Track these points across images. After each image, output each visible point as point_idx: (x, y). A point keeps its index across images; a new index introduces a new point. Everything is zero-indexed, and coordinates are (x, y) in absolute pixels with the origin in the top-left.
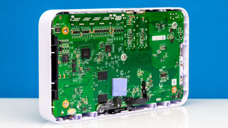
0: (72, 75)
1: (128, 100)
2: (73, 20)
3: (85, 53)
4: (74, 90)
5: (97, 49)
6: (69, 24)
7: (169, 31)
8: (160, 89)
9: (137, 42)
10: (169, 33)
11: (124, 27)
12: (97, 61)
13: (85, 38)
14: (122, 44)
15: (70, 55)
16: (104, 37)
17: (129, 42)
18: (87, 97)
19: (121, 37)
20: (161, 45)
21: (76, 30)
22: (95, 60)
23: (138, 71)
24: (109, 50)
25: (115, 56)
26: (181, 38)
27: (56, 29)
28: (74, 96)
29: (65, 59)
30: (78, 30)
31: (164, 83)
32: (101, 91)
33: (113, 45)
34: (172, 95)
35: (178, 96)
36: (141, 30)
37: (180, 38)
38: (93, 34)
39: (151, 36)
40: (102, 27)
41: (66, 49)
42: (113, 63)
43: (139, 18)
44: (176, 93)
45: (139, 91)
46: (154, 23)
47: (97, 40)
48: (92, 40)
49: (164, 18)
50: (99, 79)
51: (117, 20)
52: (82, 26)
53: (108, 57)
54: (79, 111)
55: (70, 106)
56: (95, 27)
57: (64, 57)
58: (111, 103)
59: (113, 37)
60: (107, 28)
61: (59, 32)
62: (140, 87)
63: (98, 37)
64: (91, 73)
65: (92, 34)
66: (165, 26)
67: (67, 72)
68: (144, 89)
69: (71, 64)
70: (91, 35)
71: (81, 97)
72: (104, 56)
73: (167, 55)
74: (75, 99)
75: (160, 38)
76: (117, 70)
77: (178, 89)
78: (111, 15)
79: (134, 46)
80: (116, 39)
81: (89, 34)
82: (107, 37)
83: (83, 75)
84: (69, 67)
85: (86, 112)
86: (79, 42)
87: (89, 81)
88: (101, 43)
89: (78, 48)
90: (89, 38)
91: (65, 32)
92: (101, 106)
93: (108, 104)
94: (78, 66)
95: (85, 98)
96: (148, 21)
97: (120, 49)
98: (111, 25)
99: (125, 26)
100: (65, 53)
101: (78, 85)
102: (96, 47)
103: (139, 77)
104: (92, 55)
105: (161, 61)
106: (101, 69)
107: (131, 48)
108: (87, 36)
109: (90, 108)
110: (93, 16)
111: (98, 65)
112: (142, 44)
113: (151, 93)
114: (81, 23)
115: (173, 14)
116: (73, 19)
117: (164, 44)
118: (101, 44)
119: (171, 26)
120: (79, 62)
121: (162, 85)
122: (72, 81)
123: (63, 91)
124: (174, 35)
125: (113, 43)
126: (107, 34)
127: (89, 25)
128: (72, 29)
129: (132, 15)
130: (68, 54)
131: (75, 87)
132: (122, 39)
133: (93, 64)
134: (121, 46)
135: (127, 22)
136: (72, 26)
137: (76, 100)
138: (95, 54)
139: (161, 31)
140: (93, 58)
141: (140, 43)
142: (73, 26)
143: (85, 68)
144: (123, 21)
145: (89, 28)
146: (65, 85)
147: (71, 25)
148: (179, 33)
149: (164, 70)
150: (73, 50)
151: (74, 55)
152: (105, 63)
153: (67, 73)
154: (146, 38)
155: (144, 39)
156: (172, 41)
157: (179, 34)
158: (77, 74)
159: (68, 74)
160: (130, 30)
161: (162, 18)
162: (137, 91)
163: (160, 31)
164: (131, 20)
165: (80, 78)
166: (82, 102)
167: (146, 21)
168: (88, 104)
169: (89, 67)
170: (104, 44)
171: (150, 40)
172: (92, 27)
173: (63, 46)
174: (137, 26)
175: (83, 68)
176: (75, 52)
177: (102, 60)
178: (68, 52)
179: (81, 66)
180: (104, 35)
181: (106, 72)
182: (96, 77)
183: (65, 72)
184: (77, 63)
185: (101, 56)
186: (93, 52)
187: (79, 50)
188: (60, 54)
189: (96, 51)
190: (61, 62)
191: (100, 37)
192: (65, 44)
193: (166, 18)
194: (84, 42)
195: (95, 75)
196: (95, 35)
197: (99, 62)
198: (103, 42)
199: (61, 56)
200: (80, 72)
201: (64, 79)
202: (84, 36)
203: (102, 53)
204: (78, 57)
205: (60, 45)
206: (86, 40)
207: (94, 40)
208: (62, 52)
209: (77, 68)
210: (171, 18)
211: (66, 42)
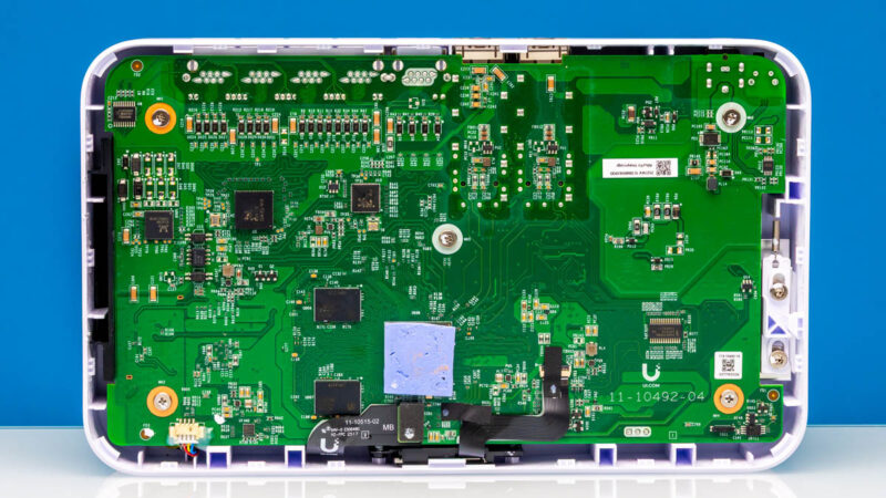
0: (193, 292)
1: (468, 417)
2: (198, 80)
3: (253, 212)
4: (200, 350)
5: (312, 199)
6: (180, 95)
7: (697, 142)
8: (645, 386)
9: (520, 181)
10: (696, 149)
11: (447, 117)
12: (312, 246)
13: (253, 151)
14: (440, 185)
15: (182, 212)
16: (348, 150)
17: (479, 181)
18: (260, 384)
19: (433, 157)
20: (653, 199)
21: (211, 117)
22: (302, 242)
23: (524, 302)
24: (370, 204)
25: (404, 234)
26: (769, 173)
27: (116, 110)
28: (201, 376)
29: (156, 227)
30: (219, 117)
31: (667, 366)
32: (332, 366)
33: (392, 185)
34: (714, 422)
35: (753, 430)
36: (542, 130)
37: (762, 175)
38: (293, 138)
39: (598, 159)
40: (338, 111)
41: (162, 188)
42: (394, 261)
43: (528, 77)
44: (742, 412)
45: (529, 384)
46: (612, 104)
47: (311, 162)
48: (285, 161)
49: (669, 83)
50: (320, 320)
51: (411, 84)
52: (237, 102)
53: (368, 233)
54: (225, 433)
55: (182, 413)
56: (303, 111)
57: (151, 219)
58: (376, 421)
59: (390, 154)
60: (361, 117)
61: (133, 125)
62: (530, 368)
63: (317, 150)
64: (283, 291)
65: (284, 136)
66: (674, 117)
67: (166, 278)
68: (552, 377)
69: (185, 247)
70: (284, 142)
71: (233, 380)
72: (347, 226)
73: (686, 246)
74: (205, 386)
75: (646, 169)
76: (412, 291)
77: (750, 398)
78: (378, 65)
79: (504, 197)
80: (407, 163)
81: (269, 137)
82: (359, 150)
83: (241, 297)
84: (179, 260)
85: (256, 443)
86: (222, 166)
87: (270, 324)
88: (330, 173)
89: (218, 189)
90: (274, 151)
91: (157, 122)
92: (323, 426)
93: (360, 421)
94: (219, 260)
95: (254, 387)
96: (578, 95)
97: (427, 205)
98: (382, 104)
99: (455, 113)
100: (158, 205)
101: (218, 335)
102: (306, 190)
103: (528, 329)
104: (285, 221)
105: (653, 268)
106: (332, 280)
107: (487, 203)
108: (263, 144)
109: (279, 429)
110: (289, 64)
111: (316, 263)
112: (544, 190)
113: (593, 402)
114: (235, 91)
115: (725, 69)
116: (195, 74)
117: (667, 195)
118: (334, 179)
119: (712, 121)
120: (224, 242)
121: (658, 374)
122: (190, 315)
123: (148, 351)
124: (727, 158)
125: (392, 179)
126: (359, 138)
127: (270, 102)
128: (191, 114)
129: (490, 67)
130: (174, 208)
131: (209, 340)
132: (440, 162)
133: (289, 254)
134: (432, 191)
135: (464, 96)
136: (189, 103)
137: (209, 392)
138: (300, 218)
139: (651, 138)
140: (292, 231)
141: (534, 187)
142: (197, 104)
143: (253, 268)
144: (445, 88)
145: (270, 114)
146: (162, 328)
147: (187, 97)
148: (758, 151)
149: (668, 306)
150: (197, 194)
151: (201, 216)
152: (350, 256)
153: (169, 280)
154: (569, 163)
155: (558, 170)
156: (712, 189)
157: (756, 155)
158: (213, 291)
159: (172, 288)
160: (481, 126)
161: (658, 83)
162: (508, 384)
163: (646, 139)
164: (484, 85)
165: (225, 307)
166: (239, 404)
167: (569, 95)
168: (269, 413)
169: (272, 267)
170: (345, 181)
171: (591, 174)
172: (284, 110)
173: (148, 177)
174: (520, 112)
175: (245, 268)
176: (204, 203)
177: (337, 243)
178: (173, 203)
179: (232, 261)
180: (344, 143)
181: (356, 294)
182: (305, 308)
183: (161, 279)
184: (214, 249)
185: (330, 227)
186: (292, 210)
187: (226, 196)
188: (137, 209)
189: (308, 207)
190: (137, 237)
191: (326, 150)
192: (160, 169)
193: (681, 83)
194: (249, 165)
195: (299, 302)
196: (301, 142)
197: (322, 249)
198: (339, 171)
199: (141, 214)
200: (228, 283)
201: (154, 307)
202: (248, 142)
203: (334, 214)
204: (219, 225)
205: (136, 173)
206: (257, 160)
207: (294, 160)
208: (143, 200)
209: (215, 265)
210: (709, 86)
211: (165, 162)
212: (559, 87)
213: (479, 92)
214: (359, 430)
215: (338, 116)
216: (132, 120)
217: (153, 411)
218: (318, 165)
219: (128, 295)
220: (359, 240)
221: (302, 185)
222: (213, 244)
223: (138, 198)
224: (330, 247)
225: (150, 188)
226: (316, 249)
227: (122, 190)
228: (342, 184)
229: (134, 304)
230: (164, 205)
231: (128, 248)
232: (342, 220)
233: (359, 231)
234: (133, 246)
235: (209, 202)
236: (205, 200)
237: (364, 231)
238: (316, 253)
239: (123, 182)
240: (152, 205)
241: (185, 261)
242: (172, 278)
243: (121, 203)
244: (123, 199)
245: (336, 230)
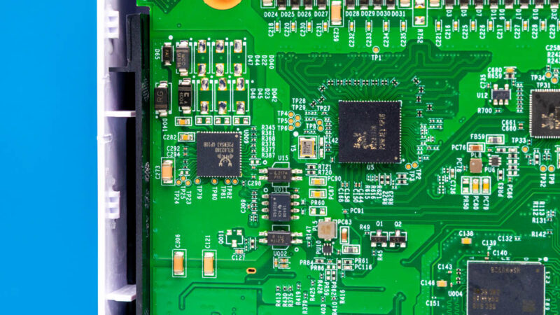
0: (270, 262)
5: (464, 114)
12: (465, 191)
13: (369, 37)
15: (255, 134)
16: (526, 35)
22: (447, 186)
29: (214, 157)
38: (435, 15)
41: (223, 96)
47: (465, 54)
48: (421, 52)
53: (557, 171)
57: (206, 144)
63: (473, 35)
64: (415, 263)
67: (230, 239)
69: (260, 190)
70: (419, 21)
72: (523, 160)
81: (396, 14)
82: (543, 35)
83: (348, 273)
84: (249, 211)
86: (319, 60)
88: (495, 72)
89: (312, 97)
90: (403, 36)
94: (313, 213)
100: (218, 122)
102: (455, 100)
104: (420, 150)
106: (497, 250)
108: (386, 24)
111: (472, 219)
118: (501, 83)
120: (320, 186)
130: (242, 128)
133: (426, 205)
138: (445, 146)
140: (432, 168)
143: (367, 227)
150: (280, 105)
151: (285, 141)
152: (527, 209)
153: (234, 243)
158: (303, 262)
159: (239, 255)
165: (324, 288)
169: (398, 224)
170: (520, 85)
173: (202, 79)
175: (355, 225)
176: (290, 121)
177: (506, 187)
178: (241, 120)
179: (333, 215)
180: (519, 23)
181: (536, 272)
182: (452, 294)
183: (221, 241)
184: (304, 194)
185: (495, 161)
186: (431, 132)
187: (325, 109)
188: (184, 129)
189: (459, 126)
190: (185, 173)
191: (489, 34)
192: (220, 66)
194: (360, 61)
195: (442, 283)
196: (447, 21)
197: (482, 197)
198: (510, 69)
199: (190, 137)
200: (327, 249)
201: (208, 284)
202: (360, 22)
203: (501, 139)
204: (313, 156)
205: (184, 72)
206: (376, 51)
207: (436, 50)
208: (194, 114)
209: (308, 220)
211: (229, 53)
218: (475, 60)
219: (170, 265)
220: (543, 184)
221: (450, 91)
222: (305, 187)
223: (187, 110)
224: (495, 193)
225: (205, 96)
226: (472, 197)
227: (163, 98)
228: (514, 89)
229: (179, 279)
230: (227, 123)
231: (169, 189)
232: (514, 149)
233: (543, 169)
234: (178, 188)
235: (299, 118)
236: (292, 115)
237: (551, 169)
238: (471, 203)
239: (163, 85)
240: (208, 123)
241: (260, 213)
242: (239, 239)
243: (160, 119)
244: (164, 113)
245: (504, 166)
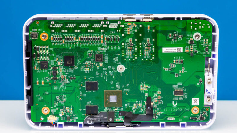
0: (53, 82)
1: (126, 115)
2: (54, 27)
3: (69, 61)
4: (55, 98)
5: (85, 58)
6: (49, 30)
7: (188, 43)
8: (173, 107)
9: (140, 53)
10: (187, 45)
11: (121, 36)
12: (85, 70)
13: (69, 45)
14: (119, 54)
15: (50, 61)
16: (94, 45)
17: (129, 53)
18: (71, 106)
19: (117, 47)
20: (176, 58)
21: (58, 36)
22: (82, 69)
23: (141, 85)
24: (100, 59)
25: (109, 67)
26: (207, 51)
27: (32, 34)
28: (56, 104)
29: (43, 65)
30: (60, 36)
31: (179, 102)
32: (90, 101)
33: (106, 55)
34: (191, 116)
35: (202, 118)
36: (146, 40)
37: (205, 52)
38: (80, 42)
39: (161, 47)
40: (92, 35)
41: (45, 55)
42: (107, 74)
43: (142, 26)
44: (199, 114)
45: (143, 106)
46: (165, 33)
47: (85, 48)
48: (77, 48)
49: (180, 27)
50: (87, 89)
51: (111, 28)
52: (64, 32)
53: (100, 67)
54: (62, 119)
55: (51, 114)
56: (82, 35)
57: (42, 63)
58: (102, 116)
59: (106, 46)
60: (98, 36)
61: (37, 38)
62: (143, 102)
63: (86, 45)
64: (77, 82)
65: (77, 41)
66: (182, 36)
67: (46, 79)
68: (149, 104)
69: (51, 71)
70: (77, 43)
71: (64, 105)
72: (94, 65)
73: (185, 70)
74: (57, 107)
75: (174, 50)
76: (112, 82)
77: (201, 110)
78: (102, 23)
79: (136, 58)
80: (110, 49)
81: (73, 42)
82: (97, 45)
83: (66, 84)
84: (49, 74)
85: (70, 121)
86: (61, 49)
87: (74, 91)
88: (89, 51)
89: (60, 55)
90: (75, 45)
91: (43, 38)
92: (88, 117)
93: (98, 116)
94: (60, 74)
95: (70, 107)
96: (156, 30)
97: (115, 60)
98: (103, 33)
99: (123, 35)
100: (44, 60)
101: (60, 93)
102: (83, 56)
103: (142, 92)
104: (78, 64)
105: (176, 76)
106: (90, 79)
107: (132, 59)
108: (72, 43)
109: (77, 118)
110: (78, 22)
111: (86, 75)
112: (147, 56)
113: (160, 111)
114: (64, 29)
115: (196, 24)
116: (53, 25)
117: (180, 57)
118: (90, 53)
119: (192, 37)
120: (61, 70)
121: (177, 104)
122: (52, 88)
123: (42, 97)
124: (196, 47)
125: (106, 53)
126: (97, 42)
127: (73, 32)
128: (52, 35)
129: (132, 23)
130: (48, 60)
131: (57, 95)
132: (119, 48)
133: (78, 72)
134: (116, 56)
135: (125, 31)
136: (52, 33)
137: (58, 108)
138: (82, 63)
139: (175, 42)
140: (80, 67)
141: (144, 55)
142: (54, 33)
143: (69, 76)
144: (121, 29)
145: (73, 35)
146: (45, 91)
147: (51, 31)
148: (204, 45)
149: (179, 86)
150: (54, 57)
151: (55, 62)
152: (95, 73)
153: (47, 79)
154: (153, 49)
155: (151, 50)
156: (192, 56)
157: (204, 46)
158: (59, 82)
159: (48, 81)
160: (130, 39)
161: (177, 27)
162: (137, 106)
163: (174, 42)
164: (131, 28)
165: (62, 86)
166: (66, 111)
167: (154, 31)
168: (74, 114)
169: (74, 76)
170: (93, 53)
171: (159, 51)
172: (77, 34)
173: (41, 52)
174: (141, 35)
175: (67, 76)
176: (56, 59)
177: (91, 69)
178: (48, 59)
179: (64, 74)
180: (93, 43)
181: (96, 83)
182: (83, 87)
183: (45, 79)
184: (59, 71)
185: (90, 65)
186: (79, 61)
187: (62, 57)
189: (84, 60)
190: (38, 68)
191: (88, 45)
192: (44, 50)
193: (184, 27)
194: (68, 49)
195: (81, 85)
196: (82, 43)
197: (88, 71)
198: (92, 51)
199: (39, 62)
200: (63, 80)
201: (43, 86)
202: (67, 43)
203: (91, 62)
204: (60, 65)
205: (38, 51)
206: (70, 48)
207: (80, 48)
208: (40, 58)
209: (59, 75)
210: (191, 28)
211: (46, 48)
212: (151, 28)
213: (129, 30)
214: (97, 119)
215: (91, 36)
216: (37, 37)
217: (43, 113)
219: (36, 83)
220: (97, 69)
221: (82, 54)
222: (59, 70)
223: (39, 58)
224: (90, 71)
225: (42, 55)
226: (86, 71)
227: (34, 56)
228: (93, 54)
229: (38, 85)
230: (45, 59)
231: (36, 71)
232: (93, 64)
233: (97, 67)
234: (37, 70)
236: (56, 58)
237: (99, 67)
239: (34, 53)
240: (42, 59)
241: (51, 74)
242: (48, 79)
243: (34, 59)
244: (35, 58)
245: (91, 66)
